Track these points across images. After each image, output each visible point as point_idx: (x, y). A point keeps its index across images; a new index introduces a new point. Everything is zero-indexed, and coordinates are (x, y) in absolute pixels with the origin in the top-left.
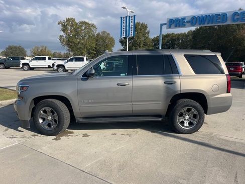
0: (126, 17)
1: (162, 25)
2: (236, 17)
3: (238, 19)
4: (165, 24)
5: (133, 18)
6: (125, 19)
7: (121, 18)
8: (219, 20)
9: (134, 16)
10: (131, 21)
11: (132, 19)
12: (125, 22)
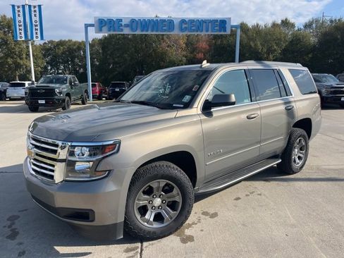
0: (23, 6)
1: (87, 26)
2: (184, 26)
3: (186, 28)
4: (92, 25)
5: (37, 9)
6: (21, 9)
7: (13, 6)
8: (165, 28)
9: (40, 6)
10: (33, 14)
11: (35, 11)
12: (21, 13)
